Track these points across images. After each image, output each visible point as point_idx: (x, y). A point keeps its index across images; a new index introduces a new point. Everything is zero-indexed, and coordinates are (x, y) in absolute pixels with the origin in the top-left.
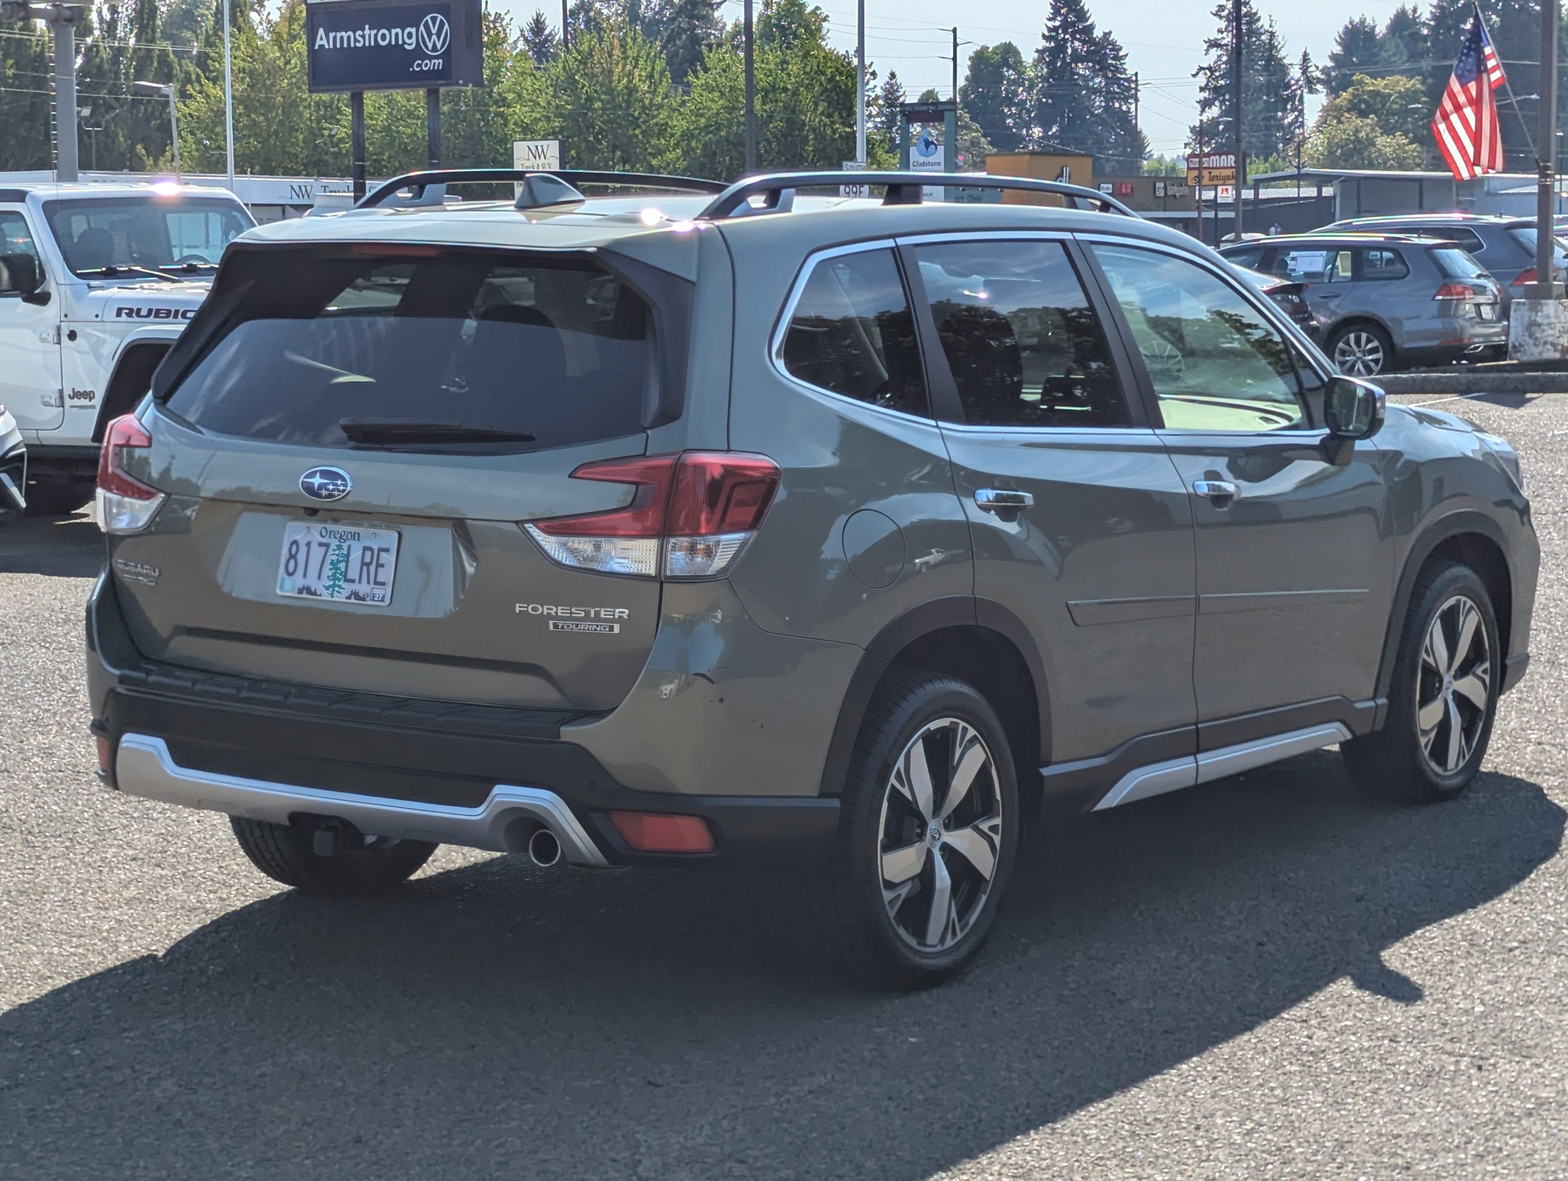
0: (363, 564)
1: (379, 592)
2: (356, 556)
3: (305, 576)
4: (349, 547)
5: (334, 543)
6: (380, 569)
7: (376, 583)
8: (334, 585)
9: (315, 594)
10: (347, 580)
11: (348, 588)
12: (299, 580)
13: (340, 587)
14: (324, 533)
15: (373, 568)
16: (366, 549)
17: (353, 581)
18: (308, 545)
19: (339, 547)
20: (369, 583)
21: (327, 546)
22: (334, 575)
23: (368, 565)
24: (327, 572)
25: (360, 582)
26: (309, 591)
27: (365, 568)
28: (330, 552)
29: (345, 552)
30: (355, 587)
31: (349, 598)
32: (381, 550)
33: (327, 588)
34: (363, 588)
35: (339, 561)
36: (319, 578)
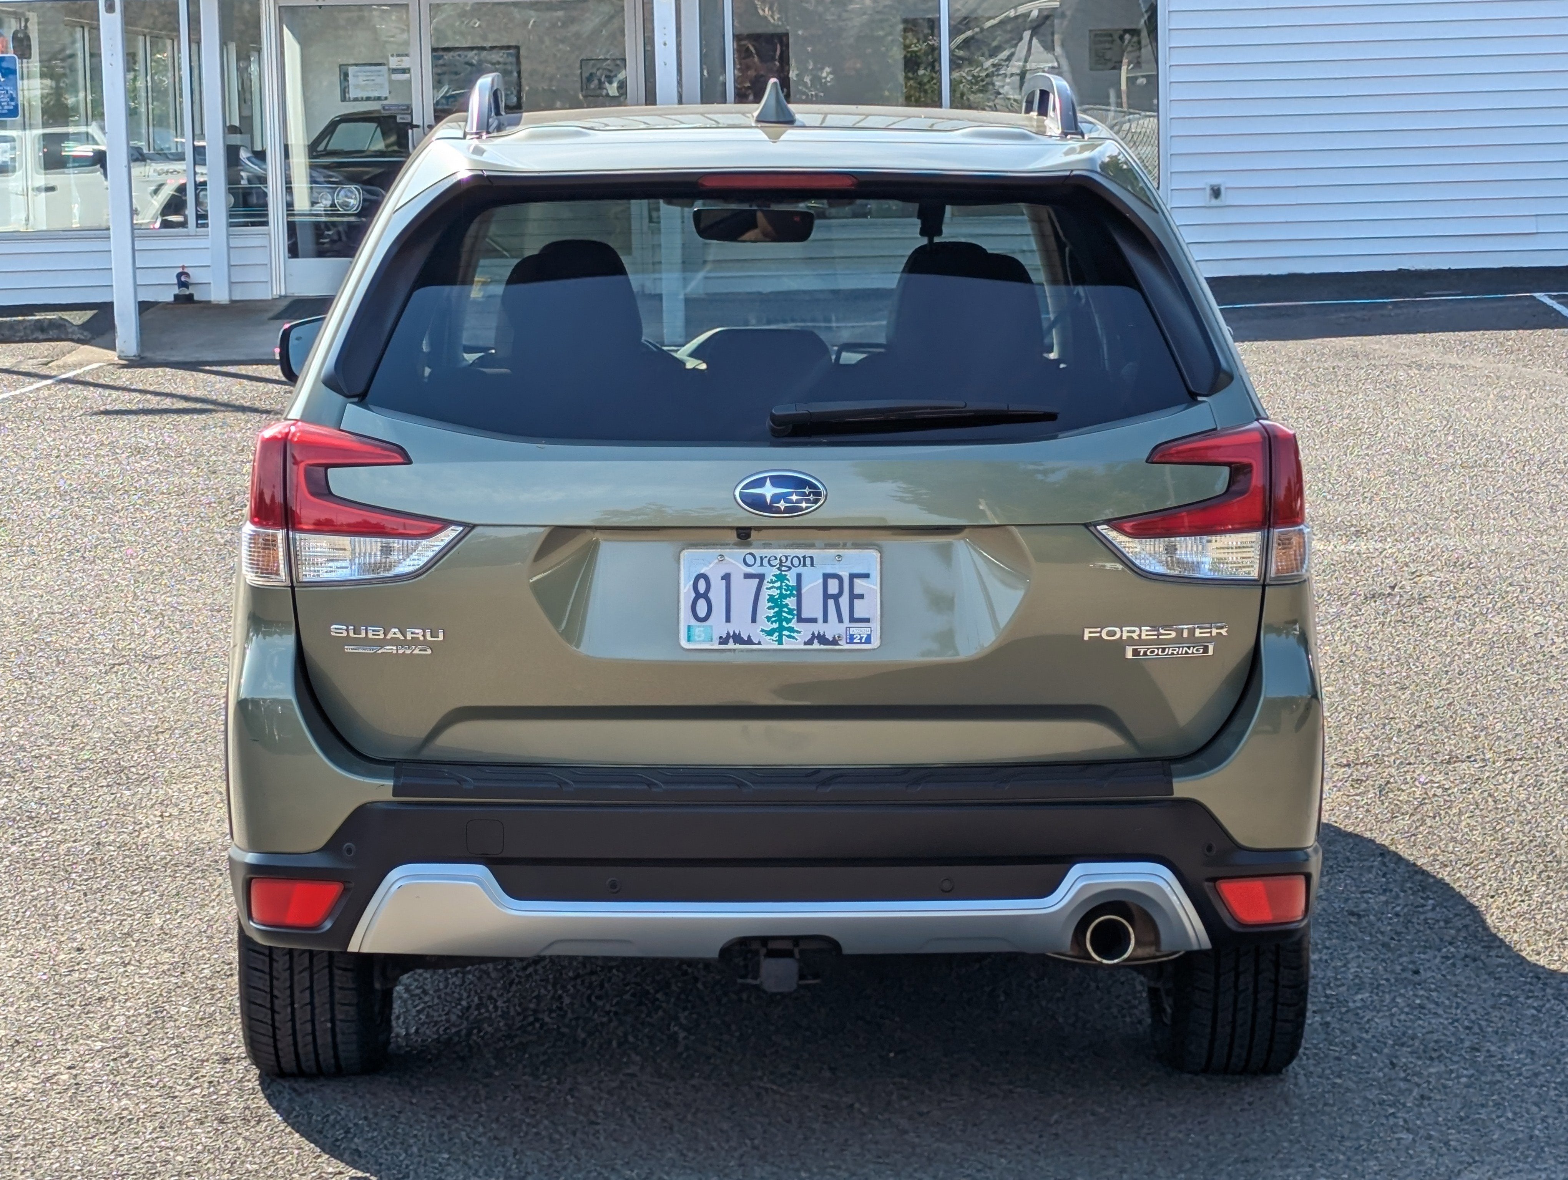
0: (826, 596)
1: (860, 630)
2: (812, 587)
3: (728, 620)
4: (799, 576)
5: (771, 573)
6: (857, 602)
7: (852, 619)
8: (781, 629)
9: (749, 641)
10: (800, 620)
11: (806, 631)
12: (718, 626)
13: (791, 630)
14: (750, 559)
15: (844, 601)
16: (826, 577)
17: (814, 620)
18: (727, 577)
19: (781, 578)
20: (841, 620)
21: (761, 577)
22: (778, 614)
23: (836, 597)
24: (765, 610)
25: (825, 620)
26: (738, 639)
27: (831, 603)
28: (766, 585)
29: (793, 582)
30: (819, 627)
31: (810, 642)
32: (852, 577)
33: (770, 633)
34: (832, 629)
35: (782, 596)
36: (754, 620)
